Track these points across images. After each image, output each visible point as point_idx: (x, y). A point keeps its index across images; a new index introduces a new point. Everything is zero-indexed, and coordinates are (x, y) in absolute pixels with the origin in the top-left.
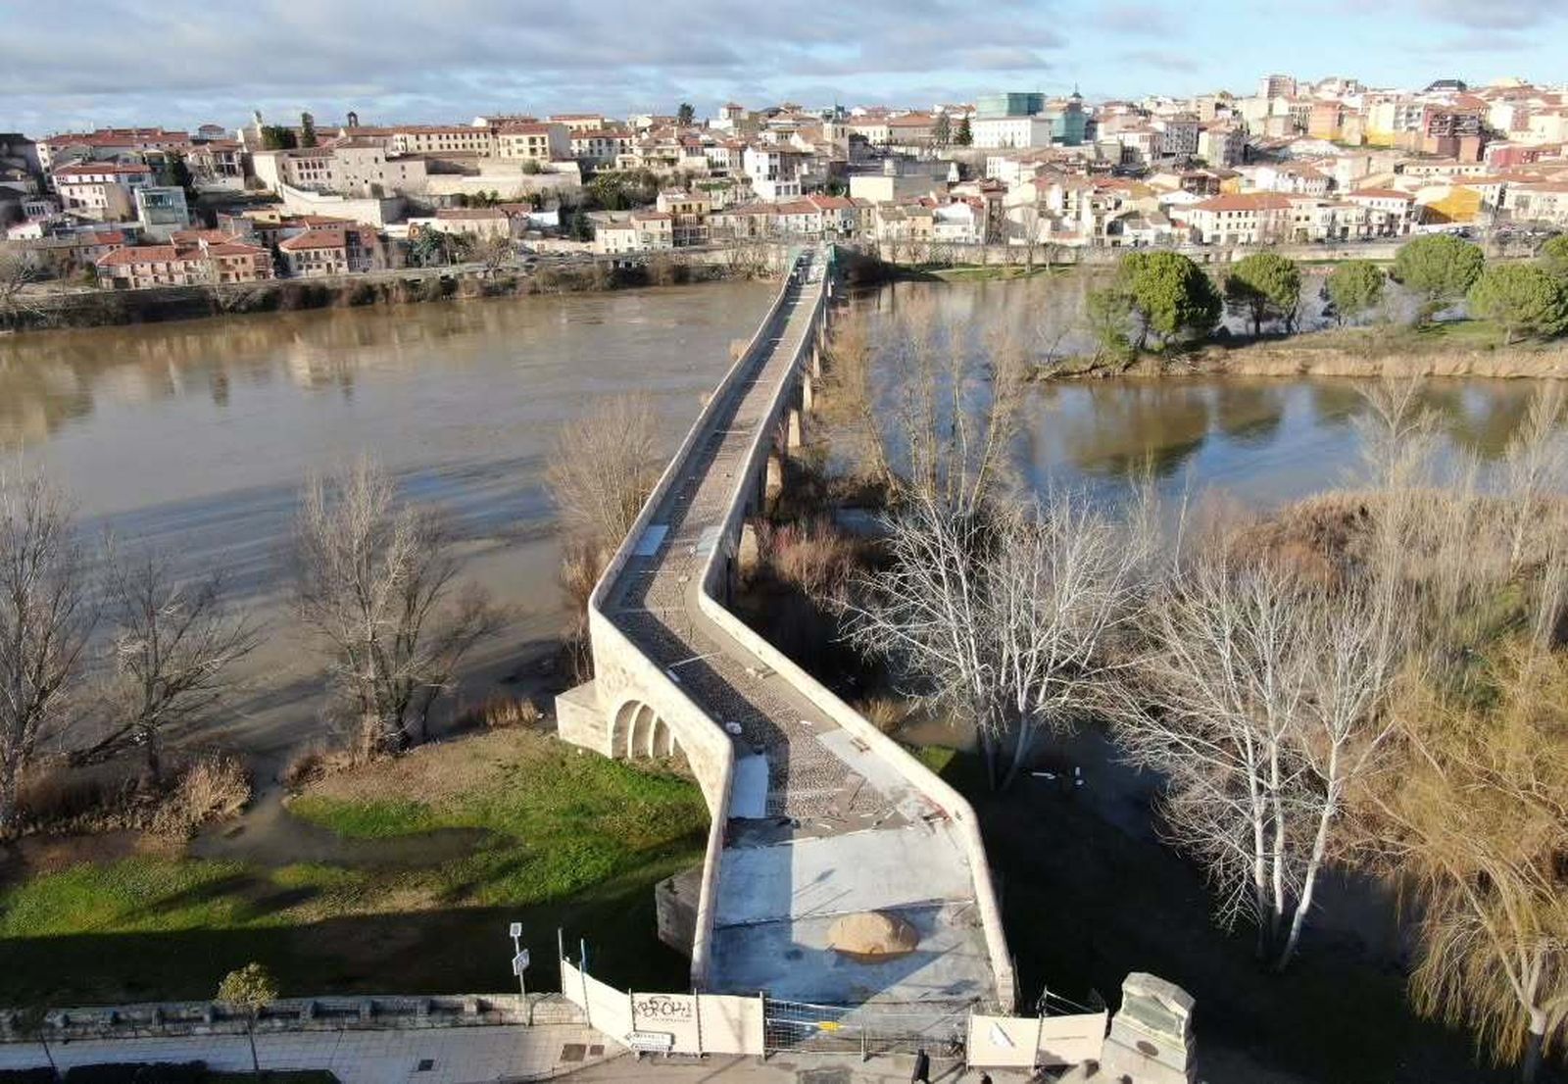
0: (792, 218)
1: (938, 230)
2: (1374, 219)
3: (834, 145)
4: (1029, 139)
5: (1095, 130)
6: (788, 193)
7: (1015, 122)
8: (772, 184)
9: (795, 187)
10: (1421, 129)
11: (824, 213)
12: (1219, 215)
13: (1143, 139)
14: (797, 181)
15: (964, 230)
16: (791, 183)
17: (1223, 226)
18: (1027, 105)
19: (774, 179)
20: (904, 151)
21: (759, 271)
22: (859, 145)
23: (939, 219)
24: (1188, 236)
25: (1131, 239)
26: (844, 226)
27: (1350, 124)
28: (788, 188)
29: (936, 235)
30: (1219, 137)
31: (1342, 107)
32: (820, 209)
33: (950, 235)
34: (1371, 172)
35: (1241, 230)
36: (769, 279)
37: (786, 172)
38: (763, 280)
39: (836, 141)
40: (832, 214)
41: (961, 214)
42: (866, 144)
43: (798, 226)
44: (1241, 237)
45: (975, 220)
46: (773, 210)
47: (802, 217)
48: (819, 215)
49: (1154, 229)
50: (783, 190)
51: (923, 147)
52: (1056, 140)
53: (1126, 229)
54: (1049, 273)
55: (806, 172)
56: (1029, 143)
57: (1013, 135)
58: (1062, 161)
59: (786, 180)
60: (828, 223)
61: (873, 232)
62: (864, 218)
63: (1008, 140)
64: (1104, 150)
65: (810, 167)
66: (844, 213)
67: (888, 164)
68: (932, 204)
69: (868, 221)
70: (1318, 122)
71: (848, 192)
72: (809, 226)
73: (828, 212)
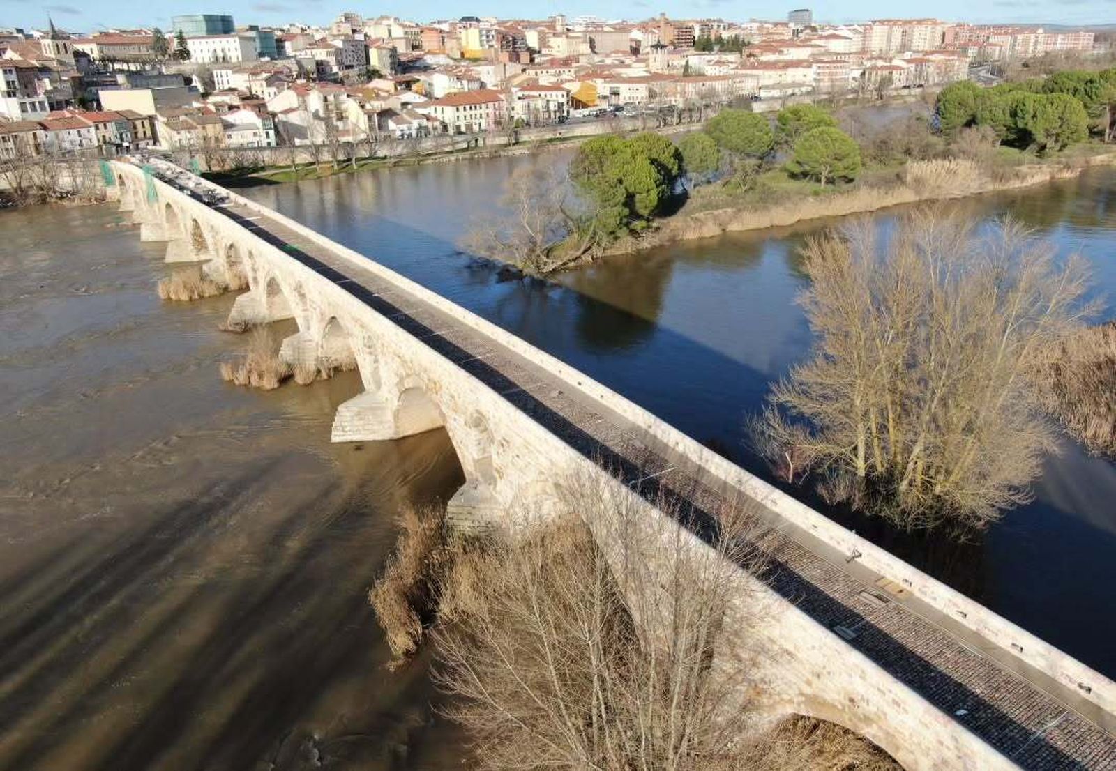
0: (63, 134)
1: (230, 136)
2: (552, 108)
3: (58, 61)
4: (239, 53)
5: (283, 47)
6: (34, 109)
7: (217, 40)
8: (14, 102)
9: (41, 103)
10: (496, 47)
11: (97, 128)
12: (458, 110)
13: (328, 54)
14: (42, 97)
15: (255, 134)
16: (36, 100)
17: (462, 118)
18: (220, 26)
19: (14, 95)
20: (125, 67)
21: (55, 192)
22: (83, 60)
23: (228, 126)
24: (440, 128)
25: (398, 133)
26: (122, 139)
27: (450, 43)
28: (33, 104)
29: (228, 141)
30: (384, 52)
31: (441, 31)
32: (90, 123)
33: (241, 141)
34: (508, 74)
35: (474, 121)
36: (74, 200)
37: (26, 87)
38: (65, 203)
39: (59, 57)
40: (105, 127)
41: (246, 121)
42: (89, 61)
43: (72, 142)
44: (474, 126)
45: (264, 125)
46: (38, 127)
47: (74, 132)
48: (93, 129)
49: (415, 123)
50: (28, 106)
51: (144, 63)
52: (261, 55)
53: (391, 125)
54: (355, 167)
55: (49, 87)
56: (240, 59)
57: (223, 51)
58: (282, 72)
59: (29, 96)
60: (104, 137)
61: (155, 144)
62: (140, 130)
63: (220, 54)
64: (304, 63)
65: (51, 81)
66: (119, 126)
67: (121, 79)
68: (212, 112)
69: (145, 133)
70: (429, 42)
71: (99, 107)
72: (84, 141)
73: (101, 126)
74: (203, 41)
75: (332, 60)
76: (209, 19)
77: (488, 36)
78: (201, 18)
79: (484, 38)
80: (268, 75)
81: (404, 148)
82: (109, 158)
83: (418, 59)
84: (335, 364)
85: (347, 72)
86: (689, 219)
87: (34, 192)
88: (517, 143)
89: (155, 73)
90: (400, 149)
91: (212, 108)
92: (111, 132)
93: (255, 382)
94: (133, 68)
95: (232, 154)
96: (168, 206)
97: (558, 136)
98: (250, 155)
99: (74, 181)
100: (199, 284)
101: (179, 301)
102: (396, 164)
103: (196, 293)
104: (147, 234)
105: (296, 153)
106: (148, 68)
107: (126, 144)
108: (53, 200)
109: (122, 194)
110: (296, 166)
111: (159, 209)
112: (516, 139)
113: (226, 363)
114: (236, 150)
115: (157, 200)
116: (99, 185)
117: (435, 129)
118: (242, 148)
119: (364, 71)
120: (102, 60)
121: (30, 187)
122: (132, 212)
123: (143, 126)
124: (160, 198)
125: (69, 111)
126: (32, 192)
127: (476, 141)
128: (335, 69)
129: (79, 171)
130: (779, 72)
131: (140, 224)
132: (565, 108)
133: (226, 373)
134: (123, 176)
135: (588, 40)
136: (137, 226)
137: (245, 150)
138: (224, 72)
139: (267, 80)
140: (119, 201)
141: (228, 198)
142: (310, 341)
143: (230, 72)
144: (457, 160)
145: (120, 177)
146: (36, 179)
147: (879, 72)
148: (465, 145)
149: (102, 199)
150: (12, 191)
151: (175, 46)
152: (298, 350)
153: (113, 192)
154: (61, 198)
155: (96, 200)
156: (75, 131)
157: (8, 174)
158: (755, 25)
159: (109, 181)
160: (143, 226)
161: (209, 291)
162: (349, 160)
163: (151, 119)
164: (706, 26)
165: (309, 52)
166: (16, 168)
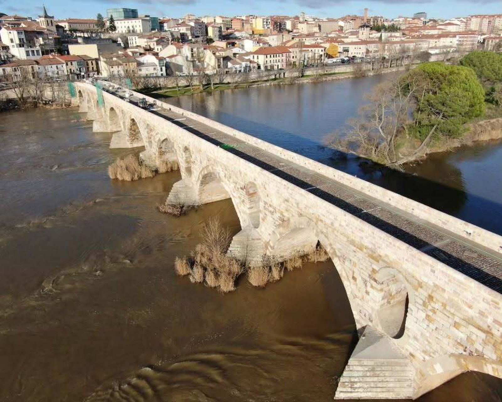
0: (48, 67)
1: (140, 70)
2: (316, 57)
4: (141, 28)
5: (163, 26)
6: (33, 54)
8: (23, 50)
9: (37, 51)
10: (271, 28)
11: (67, 64)
12: (267, 57)
13: (187, 29)
14: (38, 48)
15: (155, 69)
16: (34, 49)
17: (268, 62)
18: (131, 14)
19: (23, 46)
20: (82, 35)
21: (42, 100)
22: (61, 30)
23: (140, 64)
24: (257, 66)
25: (234, 70)
26: (80, 71)
27: (246, 26)
28: (33, 51)
29: (140, 73)
30: (216, 29)
31: (242, 20)
32: (64, 62)
33: (147, 72)
34: (284, 41)
35: (275, 64)
36: (52, 106)
37: (30, 42)
38: (48, 107)
39: (48, 27)
40: (72, 64)
41: (150, 61)
42: (64, 30)
43: (53, 72)
44: (275, 67)
45: (160, 64)
46: (35, 63)
47: (54, 67)
48: (64, 65)
49: (244, 64)
50: (30, 53)
51: (92, 32)
52: (153, 29)
53: (230, 65)
54: (213, 88)
55: (42, 43)
56: (142, 31)
57: (133, 27)
58: (164, 38)
59: (31, 47)
60: (70, 70)
61: (98, 74)
62: (90, 66)
63: (131, 28)
64: (174, 34)
65: (43, 39)
66: (79, 64)
67: (80, 40)
68: (130, 56)
69: (93, 68)
70: (236, 25)
71: (68, 53)
72: (60, 72)
73: (69, 63)
74: (123, 22)
75: (189, 33)
76: (126, 11)
77: (267, 22)
78: (122, 10)
79: (265, 23)
80: (157, 39)
81: (239, 78)
82: (73, 81)
83: (231, 34)
84: (280, 260)
85: (196, 39)
86: (477, 125)
87: (30, 100)
88: (303, 76)
89: (98, 38)
90: (237, 79)
91: (130, 54)
92: (75, 67)
93: (211, 281)
94: (86, 35)
95: (142, 80)
96: (112, 109)
97: (326, 72)
98: (152, 81)
99: (53, 94)
100: (138, 168)
101: (123, 181)
102: (236, 87)
103: (136, 176)
104: (97, 128)
105: (179, 79)
106: (94, 35)
107: (82, 74)
108: (41, 105)
109: (80, 102)
110: (179, 87)
111: (105, 112)
112: (302, 74)
113: (181, 258)
114: (144, 77)
115: (104, 106)
116: (67, 96)
117: (254, 67)
118: (147, 77)
119: (205, 39)
120: (70, 30)
121: (29, 97)
122: (86, 113)
123: (92, 64)
124: (106, 104)
125: (52, 55)
126: (29, 100)
127: (280, 74)
128: (190, 38)
129: (56, 88)
130: (435, 40)
131: (93, 121)
132: (323, 58)
133: (181, 267)
134: (81, 91)
135: (318, 25)
136: (91, 122)
137: (150, 77)
138: (134, 38)
139: (157, 41)
140: (78, 106)
141: (155, 104)
142: (260, 239)
143: (137, 37)
144: (270, 85)
145: (80, 92)
146: (32, 93)
147: (494, 41)
148: (273, 77)
149: (69, 105)
150: (18, 99)
151: (108, 24)
152: (247, 247)
153: (75, 101)
154: (46, 104)
155: (65, 105)
156: (55, 65)
157: (16, 89)
158: (401, 19)
159: (73, 95)
160: (94, 123)
161: (146, 173)
162: (209, 84)
163: (97, 60)
164: (376, 19)
165: (176, 28)
166: (20, 86)
